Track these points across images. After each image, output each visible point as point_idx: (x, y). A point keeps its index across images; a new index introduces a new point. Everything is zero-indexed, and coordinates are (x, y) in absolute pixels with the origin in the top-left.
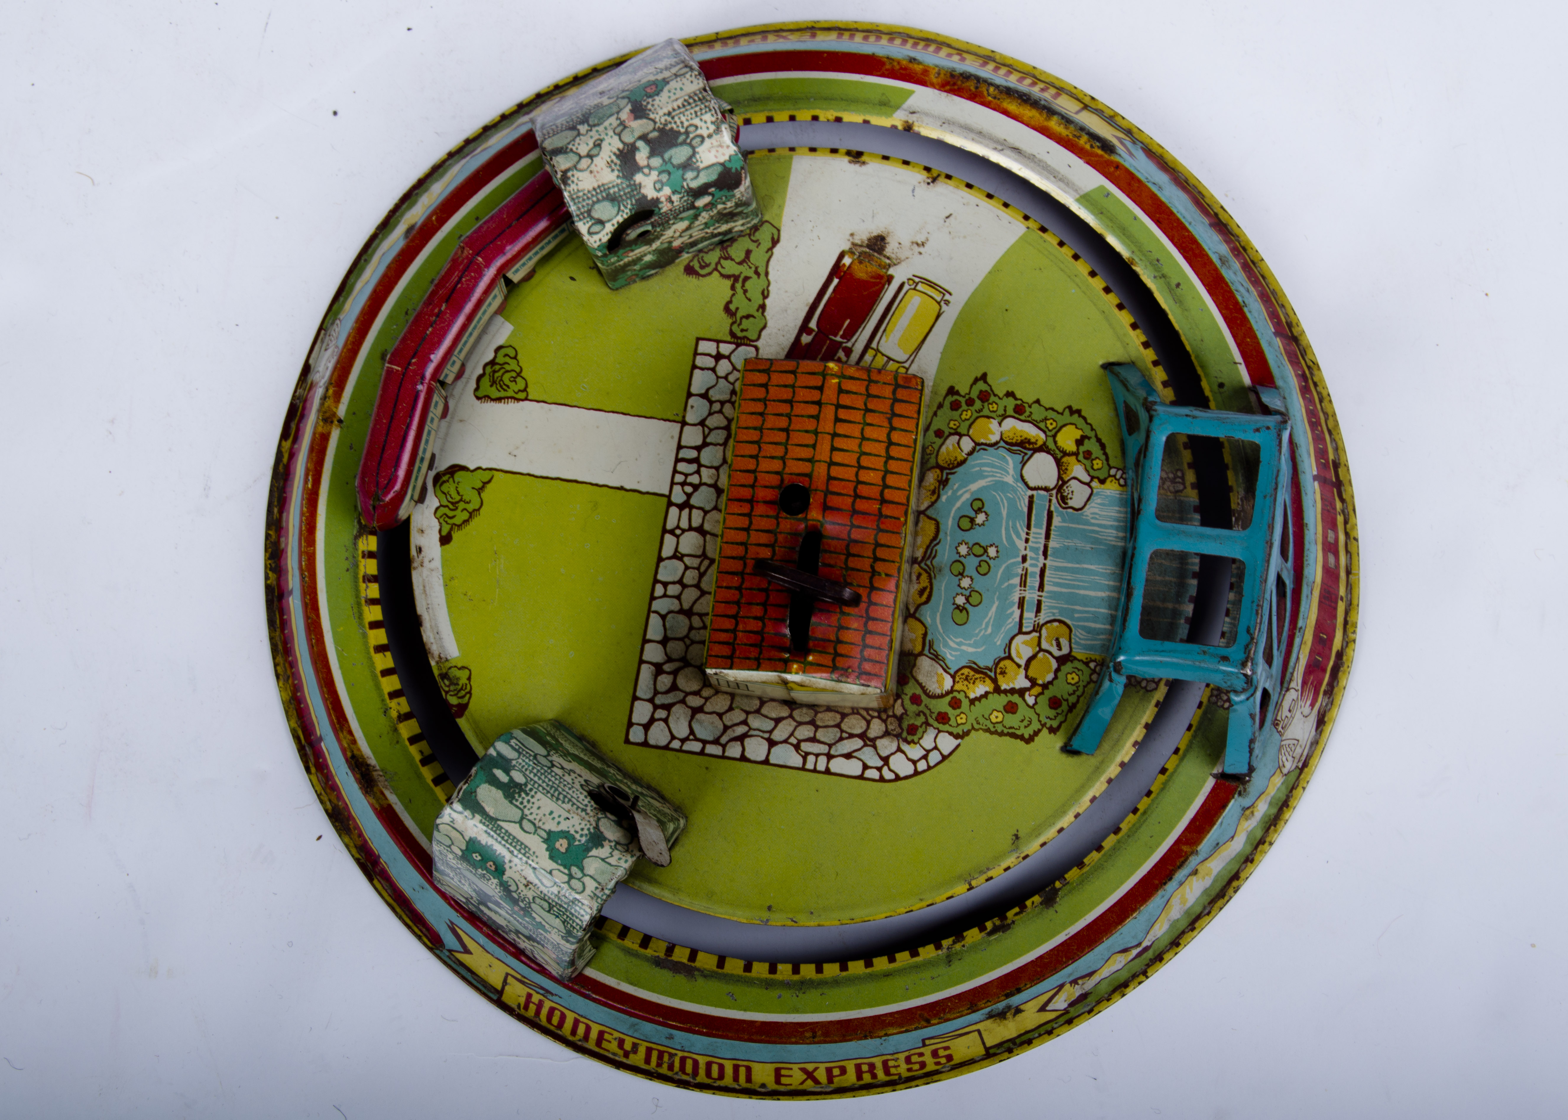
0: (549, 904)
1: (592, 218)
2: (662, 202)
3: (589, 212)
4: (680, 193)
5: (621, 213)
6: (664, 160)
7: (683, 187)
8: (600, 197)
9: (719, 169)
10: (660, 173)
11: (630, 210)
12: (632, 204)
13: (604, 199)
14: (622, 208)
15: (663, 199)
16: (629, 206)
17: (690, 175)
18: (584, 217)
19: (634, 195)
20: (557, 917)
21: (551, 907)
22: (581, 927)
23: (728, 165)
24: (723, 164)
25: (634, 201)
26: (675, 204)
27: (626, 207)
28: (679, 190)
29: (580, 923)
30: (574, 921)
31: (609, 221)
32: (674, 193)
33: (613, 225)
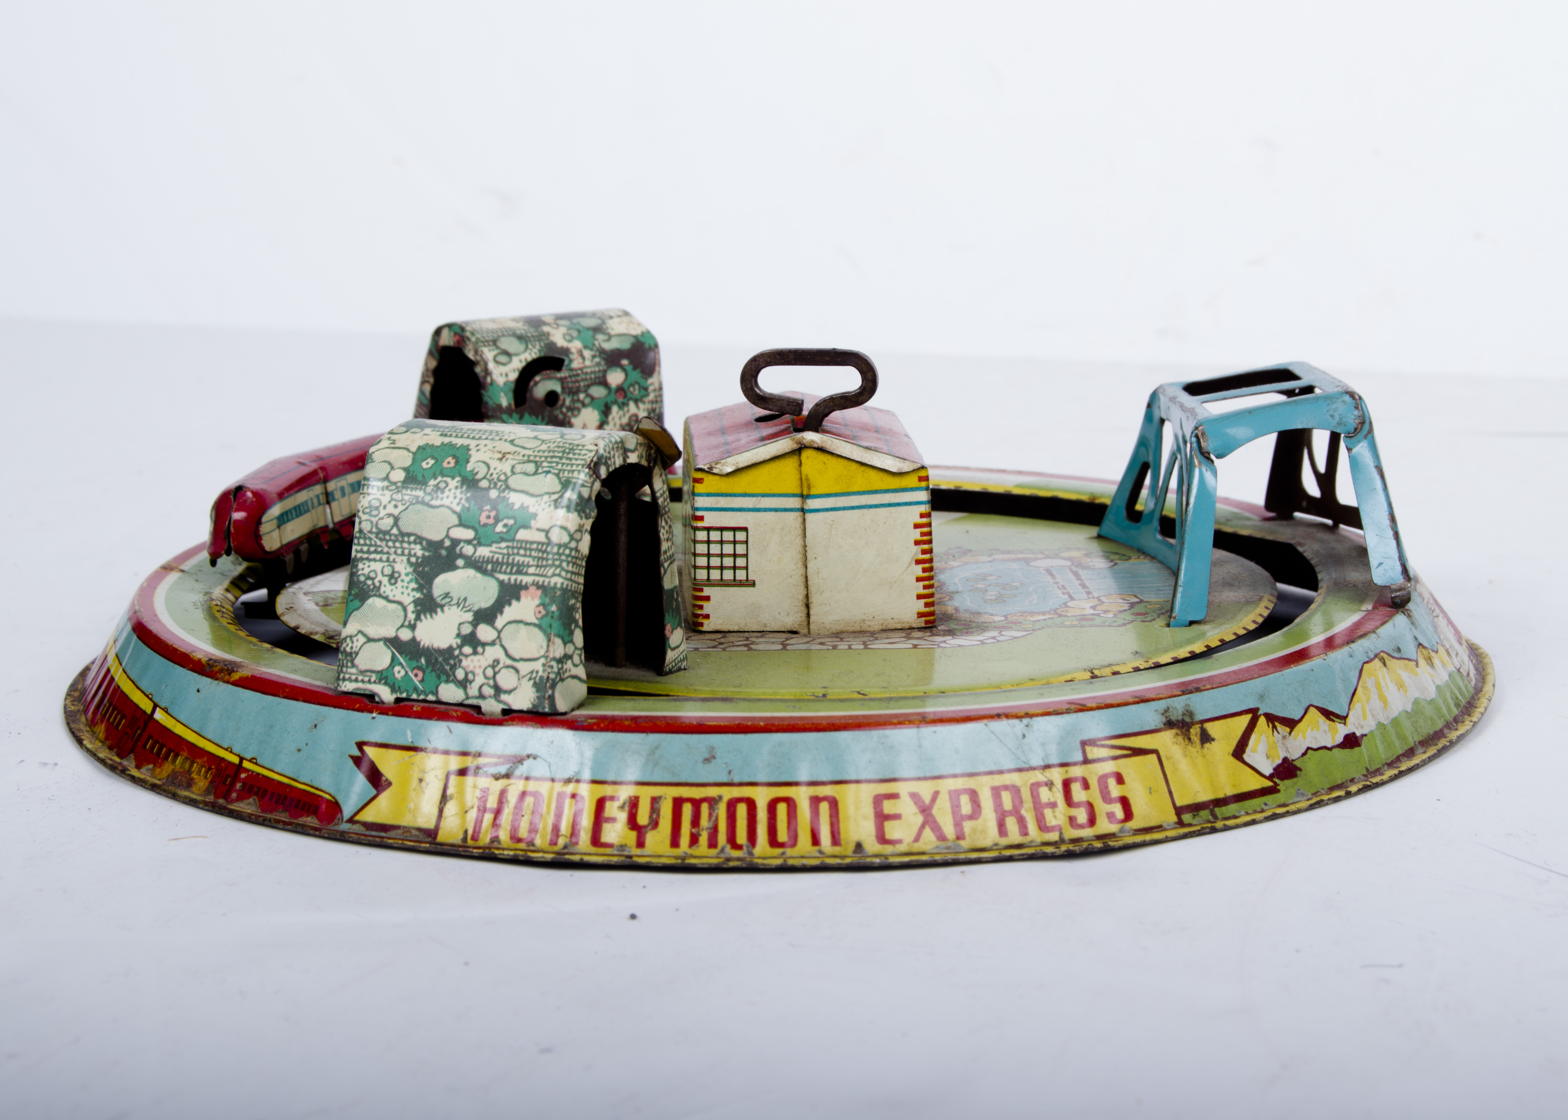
0: (536, 462)
1: (497, 347)
2: (572, 353)
3: (495, 342)
4: (591, 349)
5: (528, 351)
6: (572, 323)
7: (594, 345)
8: (506, 333)
9: (632, 340)
10: (569, 329)
11: (540, 351)
12: (540, 346)
13: (509, 335)
14: (530, 346)
15: (573, 350)
16: (538, 347)
17: (600, 337)
18: (489, 345)
19: (542, 340)
20: (548, 472)
21: (538, 465)
22: (583, 466)
23: (642, 339)
24: (636, 337)
25: (542, 344)
26: (588, 363)
27: (534, 347)
28: (591, 346)
30: (572, 465)
31: (517, 355)
32: (586, 347)
33: (521, 361)
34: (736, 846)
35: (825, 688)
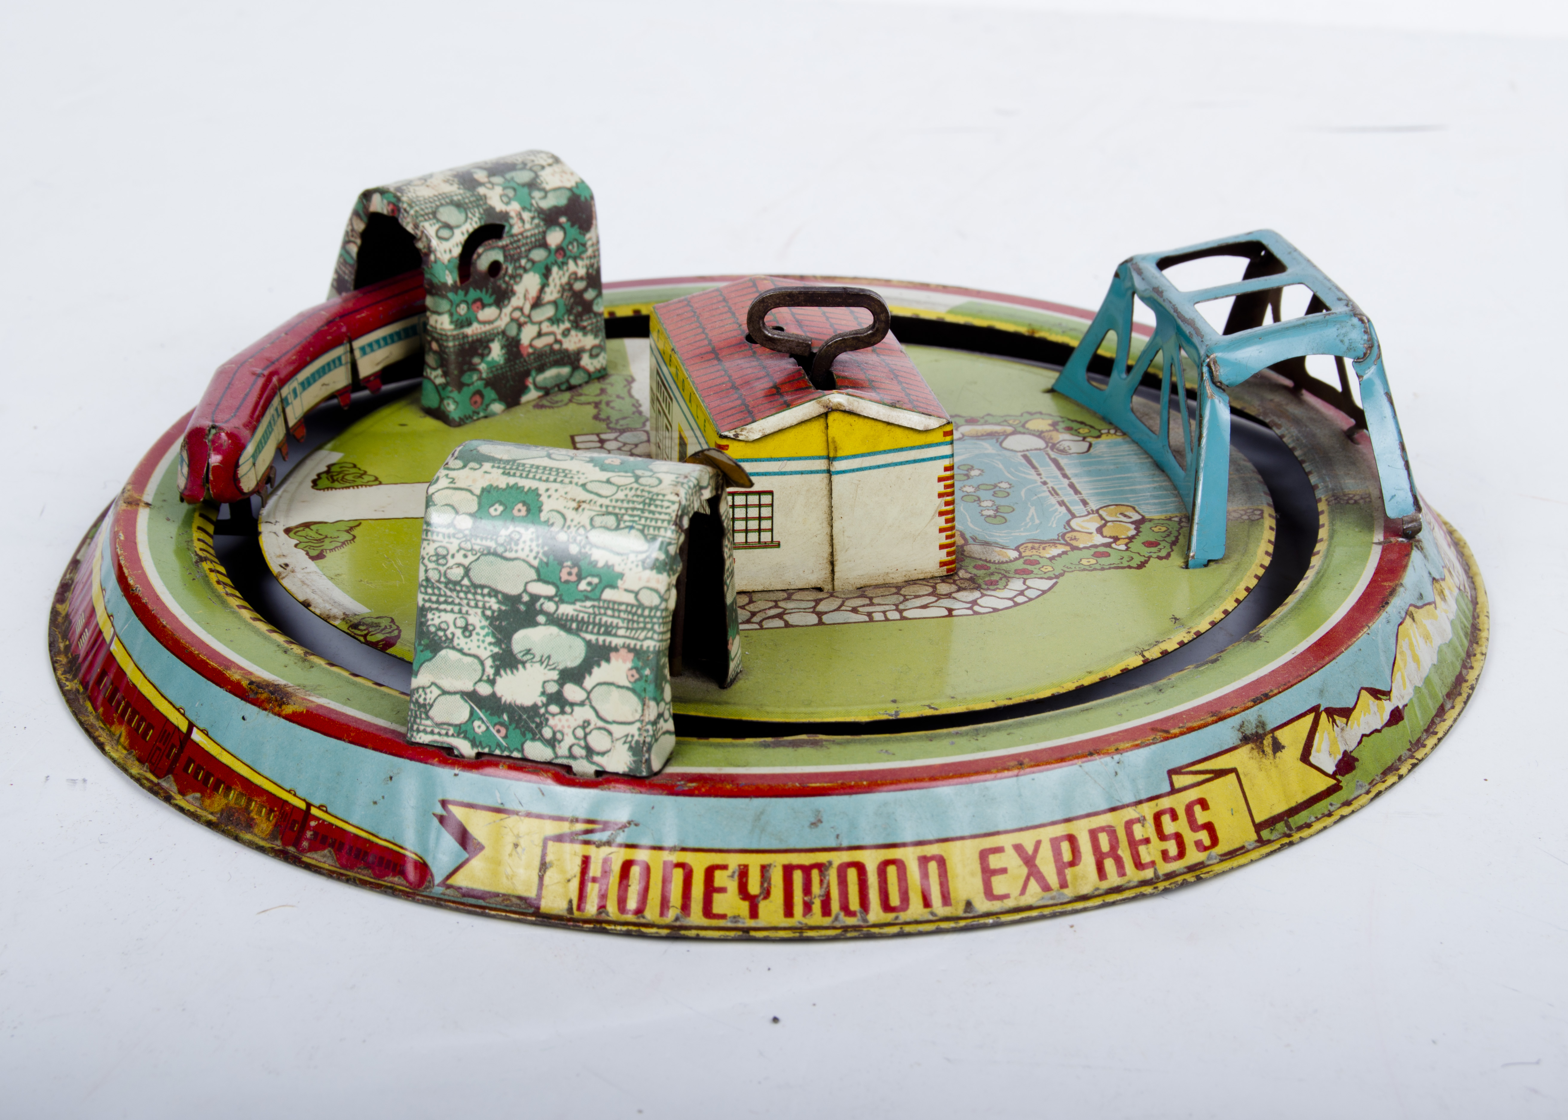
0: (616, 515)
1: (438, 220)
2: (512, 218)
3: (434, 213)
4: (530, 211)
5: (469, 221)
6: (506, 179)
7: (532, 205)
8: (443, 202)
9: (568, 194)
10: (504, 188)
11: (480, 219)
12: (480, 213)
13: (448, 204)
14: (470, 215)
15: (513, 214)
16: (477, 215)
17: (537, 194)
18: (430, 219)
19: (481, 205)
20: (631, 528)
21: (619, 518)
22: (669, 522)
23: (577, 192)
24: (570, 189)
25: (482, 211)
26: (528, 226)
27: (474, 215)
28: (528, 206)
29: (667, 517)
30: (657, 520)
31: (458, 227)
32: (524, 208)
33: (463, 234)
34: (848, 912)
35: (894, 701)
